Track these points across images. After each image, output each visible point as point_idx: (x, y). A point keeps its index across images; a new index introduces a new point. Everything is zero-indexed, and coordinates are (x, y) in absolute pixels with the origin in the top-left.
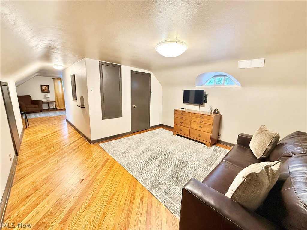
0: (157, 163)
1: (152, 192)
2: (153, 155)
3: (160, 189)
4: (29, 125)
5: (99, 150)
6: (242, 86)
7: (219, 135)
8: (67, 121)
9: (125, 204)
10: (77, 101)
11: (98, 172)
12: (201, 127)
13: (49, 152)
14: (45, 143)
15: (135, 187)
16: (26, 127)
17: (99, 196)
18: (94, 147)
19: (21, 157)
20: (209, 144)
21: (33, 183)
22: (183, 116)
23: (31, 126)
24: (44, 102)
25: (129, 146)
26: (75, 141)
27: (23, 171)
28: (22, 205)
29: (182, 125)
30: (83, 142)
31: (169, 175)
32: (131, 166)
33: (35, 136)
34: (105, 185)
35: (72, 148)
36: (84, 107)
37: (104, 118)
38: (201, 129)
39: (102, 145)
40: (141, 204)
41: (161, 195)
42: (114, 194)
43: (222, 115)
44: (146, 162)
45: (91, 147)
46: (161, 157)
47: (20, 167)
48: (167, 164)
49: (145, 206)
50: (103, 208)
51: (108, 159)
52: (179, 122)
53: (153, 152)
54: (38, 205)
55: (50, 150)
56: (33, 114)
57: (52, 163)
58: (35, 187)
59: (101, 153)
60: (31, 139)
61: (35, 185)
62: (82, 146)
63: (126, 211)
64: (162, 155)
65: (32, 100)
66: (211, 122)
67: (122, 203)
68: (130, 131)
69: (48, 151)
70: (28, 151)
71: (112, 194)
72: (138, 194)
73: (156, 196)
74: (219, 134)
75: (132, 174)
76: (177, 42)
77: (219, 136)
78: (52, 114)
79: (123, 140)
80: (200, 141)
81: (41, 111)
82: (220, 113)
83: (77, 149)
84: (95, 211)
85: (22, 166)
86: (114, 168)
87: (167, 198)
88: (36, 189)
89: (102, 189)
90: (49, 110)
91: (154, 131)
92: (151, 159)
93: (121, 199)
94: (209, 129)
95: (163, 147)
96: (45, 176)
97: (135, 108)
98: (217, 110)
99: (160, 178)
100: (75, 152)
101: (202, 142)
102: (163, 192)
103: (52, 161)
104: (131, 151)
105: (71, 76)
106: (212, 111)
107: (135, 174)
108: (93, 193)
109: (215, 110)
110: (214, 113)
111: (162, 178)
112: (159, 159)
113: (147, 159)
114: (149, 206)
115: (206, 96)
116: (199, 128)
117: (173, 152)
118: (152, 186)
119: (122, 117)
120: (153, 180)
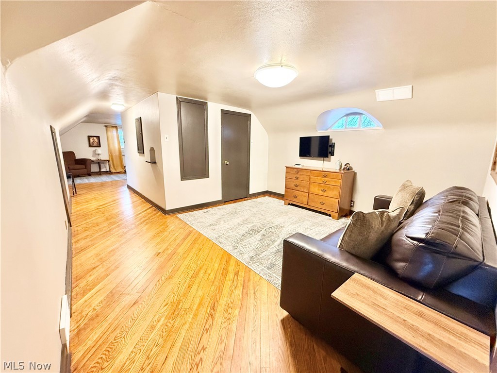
0: (259, 236)
1: (250, 267)
2: (252, 228)
3: (261, 263)
4: (76, 192)
5: (177, 222)
6: (384, 127)
7: (353, 203)
8: (129, 187)
9: (215, 278)
10: (144, 156)
11: (179, 245)
12: (324, 191)
13: (111, 223)
14: (103, 213)
15: (228, 262)
16: (74, 194)
17: (182, 268)
18: (170, 219)
19: (76, 229)
20: (336, 215)
21: (97, 255)
22: (298, 176)
23: (80, 193)
24: (93, 161)
25: (219, 217)
26: (143, 212)
27: (82, 244)
28: (89, 275)
29: (297, 188)
30: (155, 212)
31: (274, 250)
32: (221, 240)
33: (87, 206)
34: (189, 258)
35: (141, 219)
36: (156, 163)
37: (182, 179)
38: (325, 194)
39: (181, 216)
40: (236, 278)
41: (262, 270)
42: (201, 268)
43: (356, 173)
44: (243, 235)
45: (166, 218)
46: (264, 230)
47: (76, 239)
48: (273, 238)
49: (241, 280)
50: (188, 280)
51: (191, 232)
52: (292, 185)
53: (253, 224)
54: (108, 276)
55: (111, 221)
56: (79, 178)
57: (117, 235)
58: (101, 259)
59: (181, 226)
60: (83, 209)
61: (100, 257)
62: (154, 217)
63: (217, 283)
64: (266, 228)
65: (76, 158)
66: (339, 183)
67: (212, 276)
68: (221, 199)
69: (109, 222)
70: (82, 221)
71: (198, 268)
72: (232, 268)
73: (255, 271)
74: (352, 201)
75: (224, 248)
76: (282, 66)
77: (352, 205)
78: (104, 179)
79: (211, 210)
80: (323, 211)
81: (89, 174)
82: (354, 170)
83: (147, 221)
84: (178, 282)
85: (78, 238)
86: (200, 241)
87: (270, 272)
88: (102, 261)
89: (185, 262)
90: (100, 173)
91: (255, 200)
92: (251, 232)
93: (209, 273)
94: (335, 193)
95: (268, 220)
96: (111, 249)
97: (227, 164)
98: (348, 165)
99: (262, 252)
100: (145, 223)
101: (326, 212)
102: (265, 267)
103: (116, 234)
104: (222, 223)
105: (136, 120)
106: (341, 167)
107: (229, 248)
108: (174, 266)
109: (345, 165)
110: (343, 169)
111: (264, 253)
112: (261, 233)
113: (244, 232)
114: (246, 281)
115: (333, 146)
116: (321, 193)
117: (282, 225)
118: (251, 260)
119: (208, 177)
120: (252, 254)
